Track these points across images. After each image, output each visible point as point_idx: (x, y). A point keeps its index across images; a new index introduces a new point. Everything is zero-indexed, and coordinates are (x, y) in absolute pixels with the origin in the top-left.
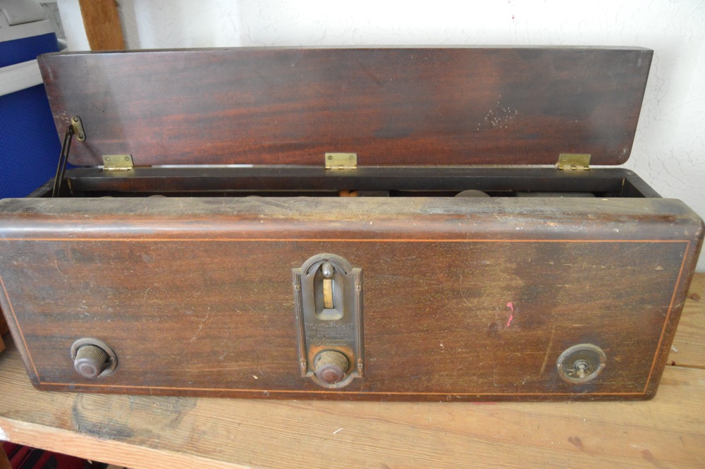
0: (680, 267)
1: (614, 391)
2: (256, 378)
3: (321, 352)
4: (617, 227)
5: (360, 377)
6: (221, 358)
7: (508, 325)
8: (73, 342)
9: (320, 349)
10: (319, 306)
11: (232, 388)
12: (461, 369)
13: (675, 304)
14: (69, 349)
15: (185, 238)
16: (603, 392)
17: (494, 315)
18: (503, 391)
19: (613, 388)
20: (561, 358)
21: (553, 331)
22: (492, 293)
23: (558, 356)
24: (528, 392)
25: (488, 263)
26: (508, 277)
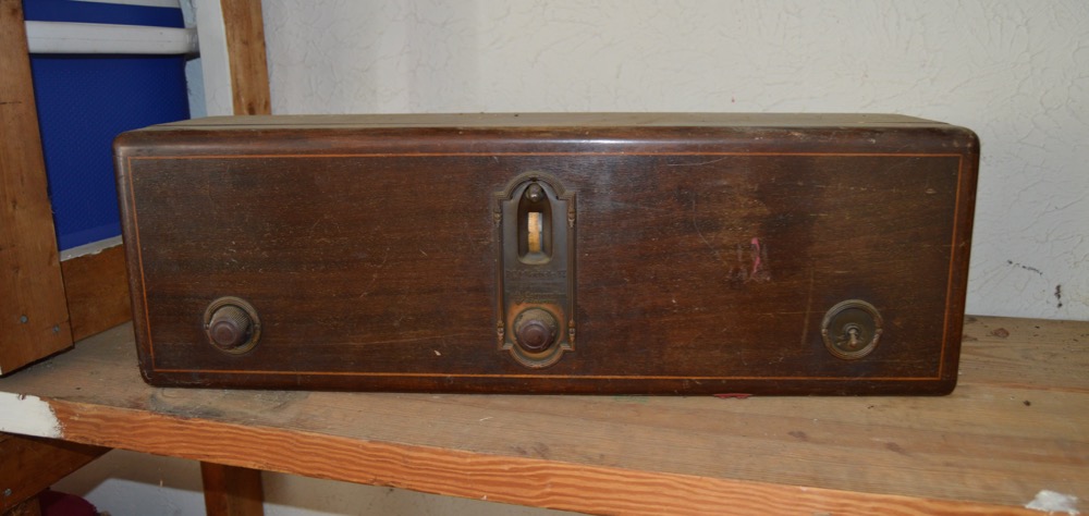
0: (955, 188)
1: (900, 374)
2: (438, 354)
3: (523, 311)
4: (874, 138)
5: (571, 349)
6: (396, 324)
7: (755, 271)
8: (209, 303)
9: (522, 307)
10: (523, 247)
11: (406, 372)
12: (700, 338)
13: (958, 242)
14: (202, 315)
15: (368, 153)
16: (885, 375)
17: (736, 257)
18: (755, 374)
19: (899, 369)
20: (826, 321)
21: (812, 280)
22: (732, 226)
23: (821, 318)
24: (788, 375)
25: (725, 183)
26: (750, 203)
